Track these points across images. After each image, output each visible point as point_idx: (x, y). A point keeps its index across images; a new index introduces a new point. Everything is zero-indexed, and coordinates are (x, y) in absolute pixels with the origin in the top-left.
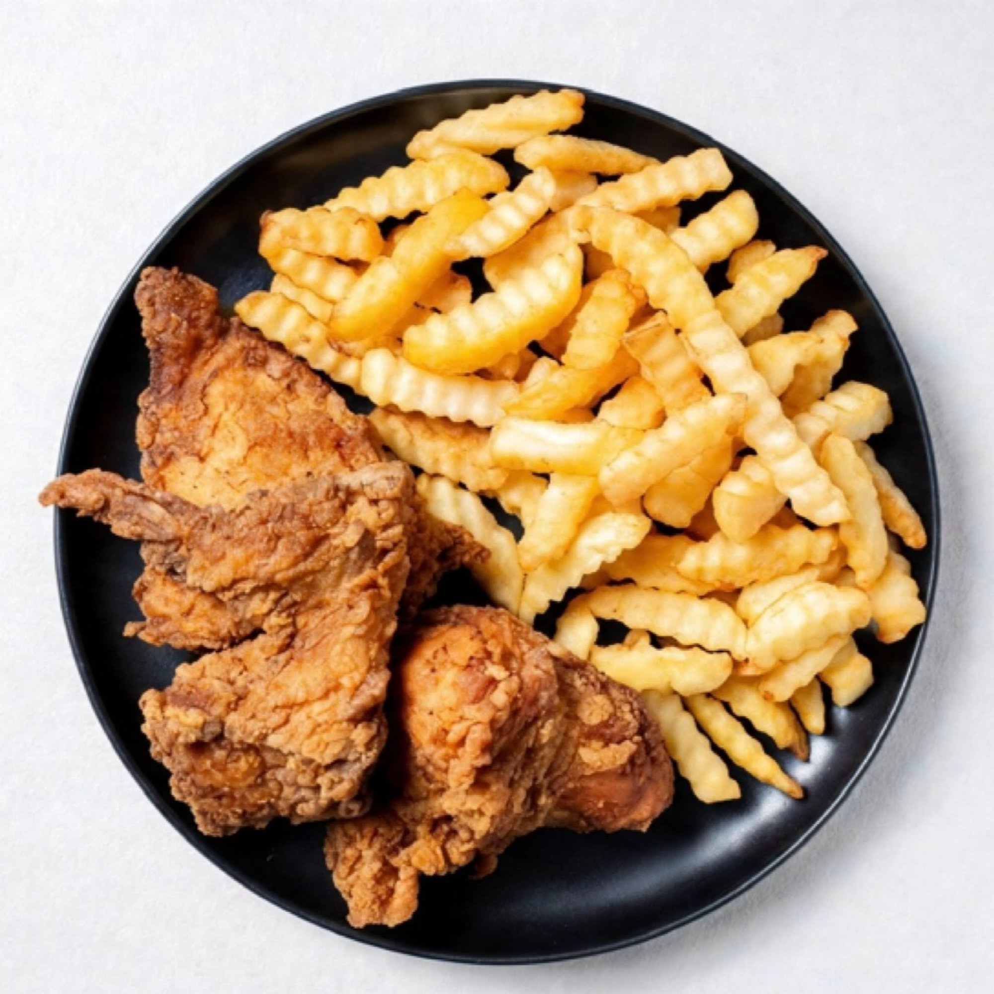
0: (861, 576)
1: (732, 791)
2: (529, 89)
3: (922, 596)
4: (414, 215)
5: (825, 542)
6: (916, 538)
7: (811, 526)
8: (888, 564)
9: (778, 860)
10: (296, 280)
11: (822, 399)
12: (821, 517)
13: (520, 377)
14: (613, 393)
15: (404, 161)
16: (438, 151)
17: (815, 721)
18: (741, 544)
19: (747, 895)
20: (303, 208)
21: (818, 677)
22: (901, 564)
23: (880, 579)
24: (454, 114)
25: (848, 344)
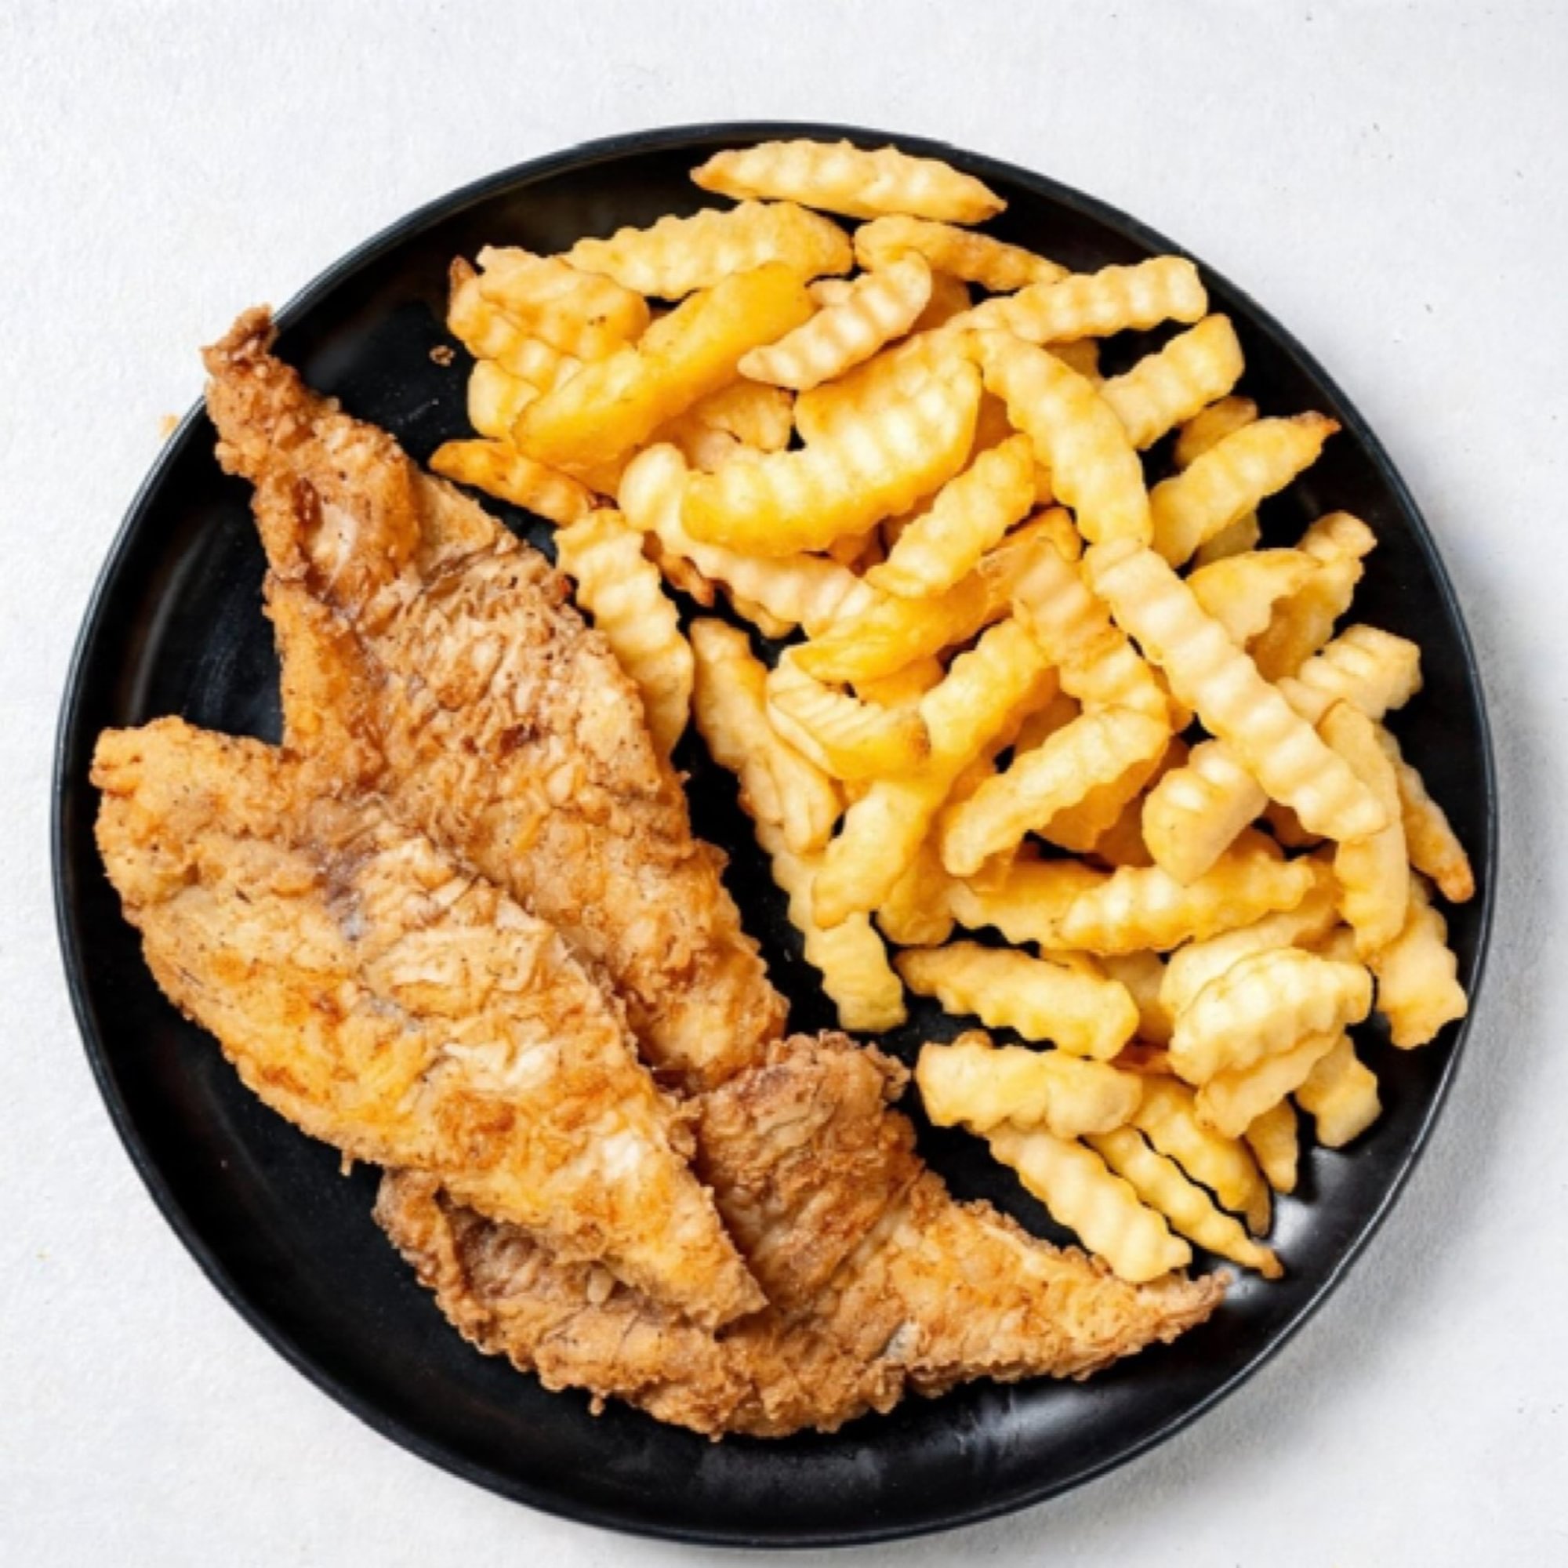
6: (1458, 885)
8: (1409, 921)
9: (1235, 1379)
11: (1319, 653)
17: (1283, 1170)
19: (1185, 1435)
21: (1291, 1098)
22: (1432, 923)
23: (1397, 940)
25: (1360, 570)
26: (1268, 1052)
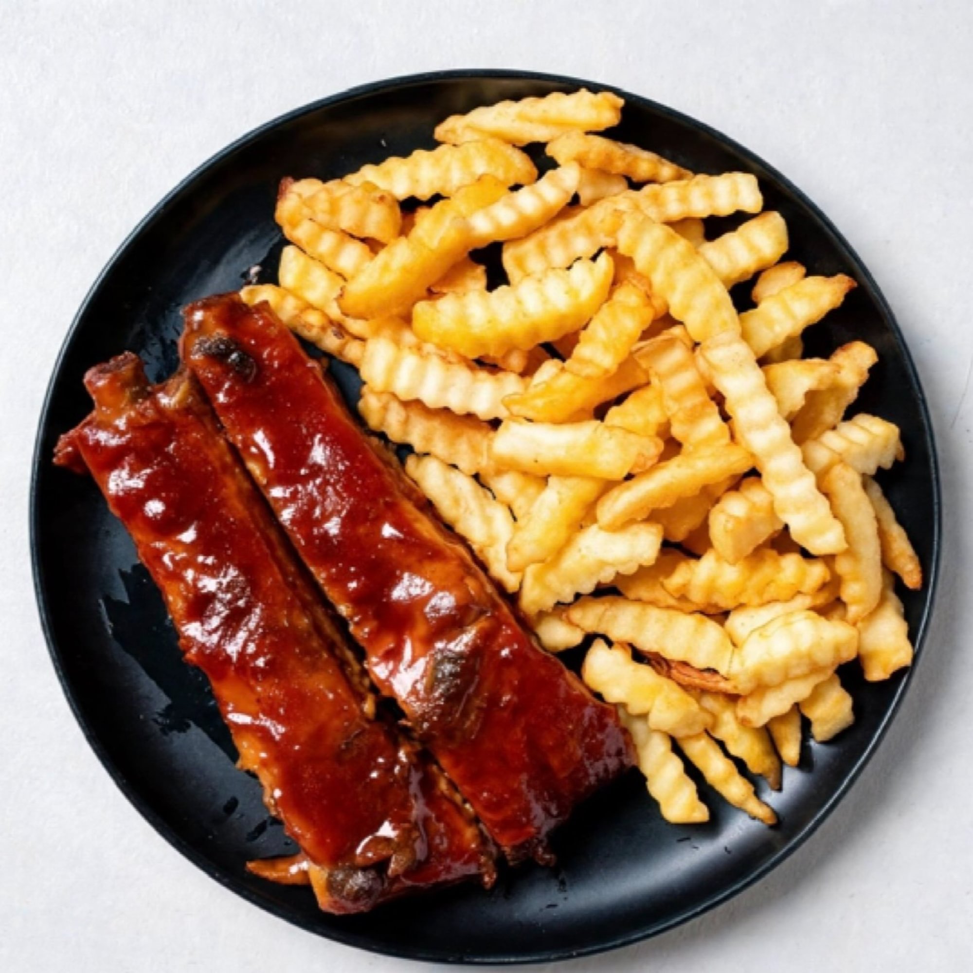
0: (853, 610)
1: (701, 814)
2: (569, 86)
3: (912, 636)
4: (437, 198)
5: (817, 572)
6: (912, 578)
7: (806, 554)
8: (882, 601)
10: (309, 250)
11: (834, 428)
12: (816, 546)
13: (527, 372)
14: (620, 400)
15: (431, 144)
16: (468, 136)
17: (791, 751)
18: (733, 564)
20: (325, 179)
21: (796, 706)
22: (894, 602)
23: (872, 614)
24: (489, 102)
25: (866, 376)
26: (786, 677)
